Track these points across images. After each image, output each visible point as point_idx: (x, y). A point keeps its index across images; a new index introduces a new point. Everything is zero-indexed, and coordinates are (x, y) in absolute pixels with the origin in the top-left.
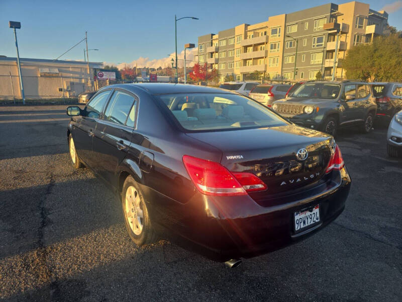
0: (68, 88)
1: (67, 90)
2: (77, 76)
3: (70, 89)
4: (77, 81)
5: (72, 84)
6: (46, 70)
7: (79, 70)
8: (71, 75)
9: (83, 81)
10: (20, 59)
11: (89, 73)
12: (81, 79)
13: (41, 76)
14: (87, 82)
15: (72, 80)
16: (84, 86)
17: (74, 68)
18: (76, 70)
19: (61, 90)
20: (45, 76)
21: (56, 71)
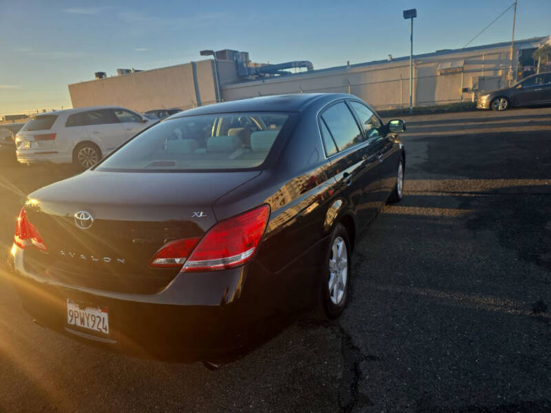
0: (474, 86)
1: (473, 90)
2: (493, 66)
3: (477, 88)
4: (490, 74)
5: (482, 80)
6: (448, 65)
7: (495, 57)
8: (483, 66)
9: (500, 73)
10: (413, 57)
11: (511, 58)
12: (496, 70)
13: (441, 74)
14: (507, 74)
15: (482, 74)
16: (500, 81)
17: (489, 54)
18: (491, 58)
19: (465, 90)
20: (446, 73)
21: (461, 63)
